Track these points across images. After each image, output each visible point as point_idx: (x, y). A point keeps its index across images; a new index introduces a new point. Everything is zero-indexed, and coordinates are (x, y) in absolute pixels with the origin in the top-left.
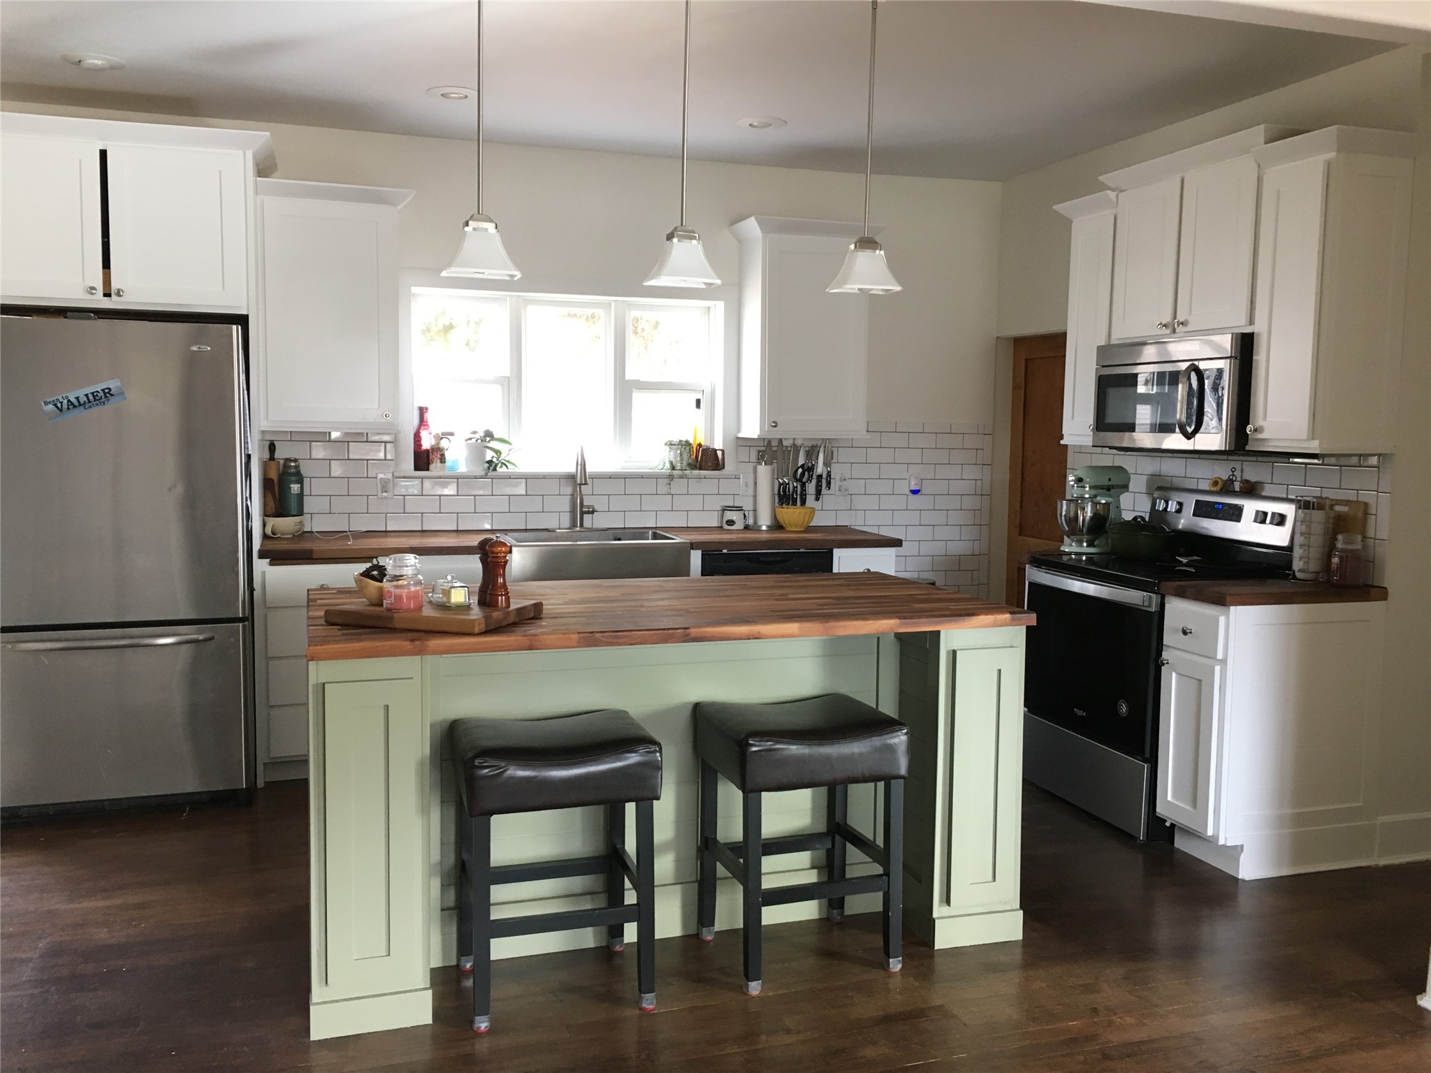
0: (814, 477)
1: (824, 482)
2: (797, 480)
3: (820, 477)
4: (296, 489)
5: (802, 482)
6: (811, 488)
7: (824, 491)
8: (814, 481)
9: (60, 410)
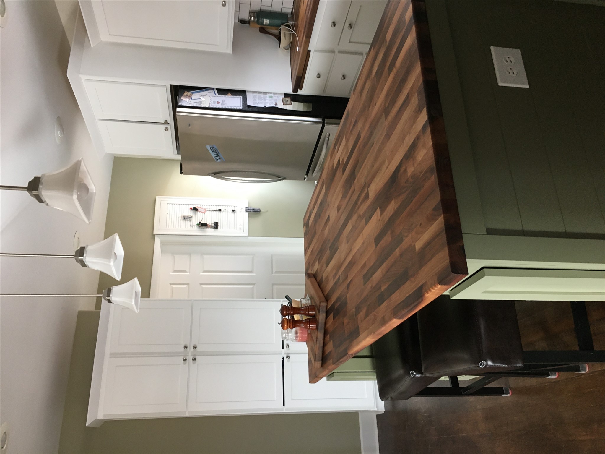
9: (220, 158)
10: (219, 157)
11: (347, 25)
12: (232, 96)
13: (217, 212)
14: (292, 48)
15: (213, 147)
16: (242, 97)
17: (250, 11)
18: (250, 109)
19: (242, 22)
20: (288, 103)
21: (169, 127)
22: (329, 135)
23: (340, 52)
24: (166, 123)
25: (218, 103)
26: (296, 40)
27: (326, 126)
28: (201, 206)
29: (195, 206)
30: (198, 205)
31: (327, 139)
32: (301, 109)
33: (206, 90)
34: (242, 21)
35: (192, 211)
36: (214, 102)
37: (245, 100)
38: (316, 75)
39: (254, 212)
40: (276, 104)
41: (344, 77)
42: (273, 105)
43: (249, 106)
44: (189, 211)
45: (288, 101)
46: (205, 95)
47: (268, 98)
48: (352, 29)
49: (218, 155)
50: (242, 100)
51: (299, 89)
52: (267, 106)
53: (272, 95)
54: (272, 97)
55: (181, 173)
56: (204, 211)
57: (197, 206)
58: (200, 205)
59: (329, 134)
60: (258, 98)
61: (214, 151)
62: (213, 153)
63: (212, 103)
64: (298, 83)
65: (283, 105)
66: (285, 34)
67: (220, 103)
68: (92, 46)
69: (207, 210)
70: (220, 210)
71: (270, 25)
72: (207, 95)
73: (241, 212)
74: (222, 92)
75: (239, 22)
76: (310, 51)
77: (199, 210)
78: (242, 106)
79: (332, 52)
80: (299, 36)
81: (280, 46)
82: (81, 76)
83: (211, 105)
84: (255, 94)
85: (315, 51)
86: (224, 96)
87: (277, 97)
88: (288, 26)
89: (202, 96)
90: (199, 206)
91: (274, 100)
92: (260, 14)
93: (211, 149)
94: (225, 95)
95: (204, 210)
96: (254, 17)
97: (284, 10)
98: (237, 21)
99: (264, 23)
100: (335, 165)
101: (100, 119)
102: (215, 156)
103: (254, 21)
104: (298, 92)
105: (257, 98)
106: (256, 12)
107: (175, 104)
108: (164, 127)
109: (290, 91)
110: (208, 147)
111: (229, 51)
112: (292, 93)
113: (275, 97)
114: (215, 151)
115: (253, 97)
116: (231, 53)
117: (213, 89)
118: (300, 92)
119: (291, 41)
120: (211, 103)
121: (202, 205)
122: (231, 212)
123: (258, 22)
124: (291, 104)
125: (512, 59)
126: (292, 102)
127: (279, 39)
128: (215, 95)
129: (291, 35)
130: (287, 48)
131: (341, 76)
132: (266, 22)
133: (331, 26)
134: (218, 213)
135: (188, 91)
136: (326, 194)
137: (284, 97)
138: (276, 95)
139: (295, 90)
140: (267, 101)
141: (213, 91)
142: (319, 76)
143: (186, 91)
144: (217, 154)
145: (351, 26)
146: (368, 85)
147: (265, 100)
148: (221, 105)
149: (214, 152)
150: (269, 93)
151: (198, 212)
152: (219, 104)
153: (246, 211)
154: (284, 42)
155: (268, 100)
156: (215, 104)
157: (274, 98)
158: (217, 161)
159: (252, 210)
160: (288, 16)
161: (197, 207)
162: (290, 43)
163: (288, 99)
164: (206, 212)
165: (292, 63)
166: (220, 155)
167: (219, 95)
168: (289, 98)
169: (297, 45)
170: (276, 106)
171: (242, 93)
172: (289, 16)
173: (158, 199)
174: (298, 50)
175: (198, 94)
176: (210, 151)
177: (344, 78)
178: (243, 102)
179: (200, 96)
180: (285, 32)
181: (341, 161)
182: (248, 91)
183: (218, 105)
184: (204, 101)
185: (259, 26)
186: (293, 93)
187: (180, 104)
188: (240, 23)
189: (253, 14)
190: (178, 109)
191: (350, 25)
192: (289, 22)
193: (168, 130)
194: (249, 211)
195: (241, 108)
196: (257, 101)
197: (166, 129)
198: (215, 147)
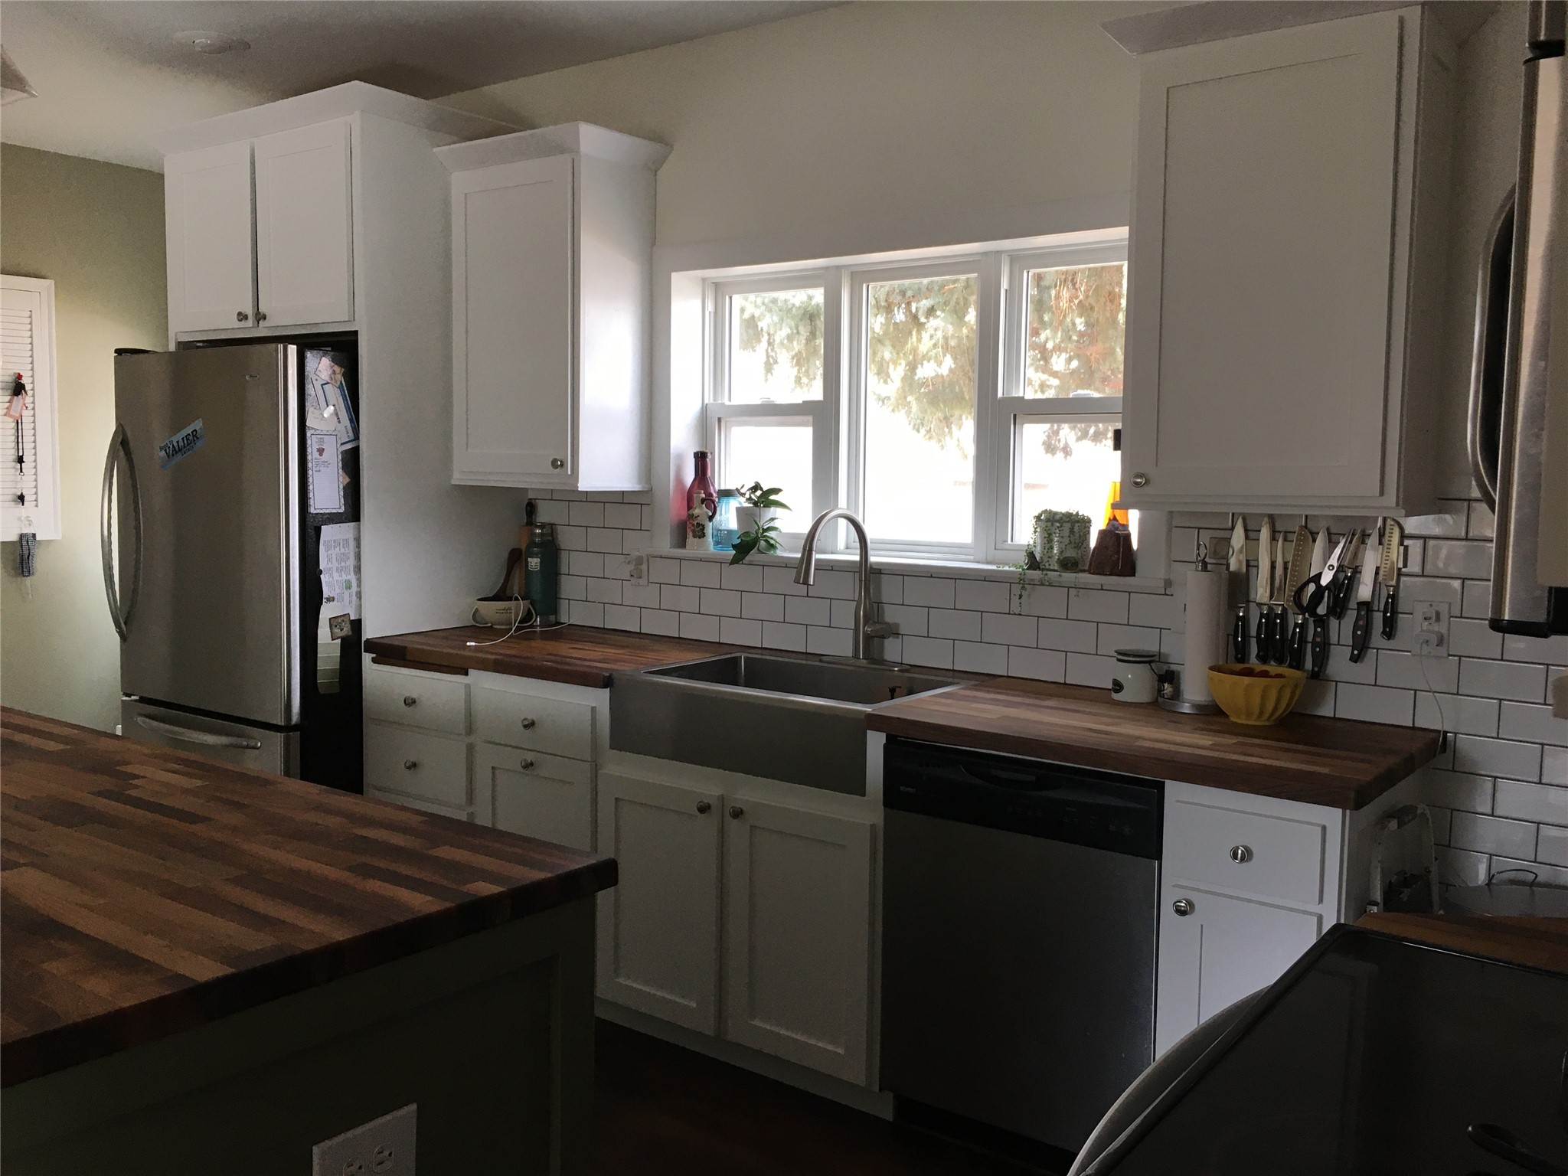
0: (1353, 604)
1: (1378, 618)
2: (1302, 610)
3: (1366, 606)
4: (533, 564)
5: (1313, 613)
6: (1342, 630)
7: (1377, 639)
8: (1351, 616)
9: (168, 456)
10: (173, 455)
11: (530, 757)
12: (341, 487)
13: (13, 451)
14: (478, 629)
15: (198, 438)
16: (342, 510)
17: (556, 525)
18: (311, 532)
19: (529, 508)
20: (337, 630)
21: (250, 323)
22: (255, 748)
23: (470, 748)
24: (260, 317)
25: (321, 451)
26: (492, 638)
27: (279, 737)
28: (30, 406)
29: (28, 387)
30: (33, 396)
31: (245, 743)
32: (321, 666)
33: (351, 421)
34: (531, 508)
35: (11, 379)
36: (321, 441)
37: (333, 518)
38: (415, 696)
39: (22, 556)
40: (330, 599)
41: (414, 766)
42: (326, 592)
43: (318, 531)
44: (11, 372)
45: (342, 630)
46: (338, 419)
47: (344, 577)
48: (522, 770)
49: (176, 453)
50: (334, 511)
51: (374, 655)
52: (322, 576)
53: (354, 588)
54: (349, 587)
55: (119, 352)
56: (12, 413)
57: (30, 393)
58: (33, 403)
59: (258, 748)
60: (342, 554)
61: (187, 440)
62: (183, 439)
63: (319, 436)
64: (391, 652)
65: (330, 619)
66: (509, 611)
67: (321, 455)
68: (435, 150)
69: (17, 423)
70: (20, 460)
71: (528, 573)
72: (339, 422)
73: (19, 519)
74: (352, 462)
75: (531, 499)
76: (466, 674)
77: (18, 400)
78: (315, 512)
79: (470, 729)
80: (503, 644)
81: (479, 600)
82: (357, 113)
83: (312, 432)
84: (352, 544)
85: (468, 687)
86: (340, 465)
87: (350, 602)
88: (528, 617)
89: (335, 410)
90: (29, 399)
91: (341, 595)
92: (550, 549)
93: (192, 432)
94: (343, 468)
95: (18, 415)
96: (542, 534)
97: (564, 604)
98: (531, 496)
99: (529, 559)
100: (129, 769)
101: (254, 150)
102: (175, 444)
103: (533, 534)
104: (367, 654)
105: (343, 550)
106: (553, 540)
107: (308, 342)
108: (249, 310)
109: (369, 632)
110: (198, 425)
111: (458, 478)
112: (364, 639)
113: (349, 596)
114: (188, 445)
115: (346, 541)
116: (453, 482)
117: (357, 437)
118: (367, 658)
119: (495, 627)
120: (318, 432)
121: (34, 409)
122: (16, 490)
123: (532, 544)
124: (333, 640)
125: (388, 1165)
126: (339, 640)
127: (496, 598)
128: (339, 442)
129: (507, 625)
130: (478, 618)
131: (413, 759)
132: (534, 563)
133: (525, 719)
134: (12, 454)
135: (344, 375)
136: (40, 754)
137: (352, 618)
138: (354, 597)
139: (373, 646)
140: (336, 576)
141: (352, 437)
142: (410, 702)
143: (343, 370)
144: (180, 450)
145: (528, 765)
146: (333, 822)
147: (340, 570)
148: (316, 459)
149: (185, 442)
150: (359, 580)
151: (9, 398)
152: (316, 454)
153: (21, 536)
154: (492, 610)
155: (340, 579)
156: (316, 442)
157: (347, 593)
158: (161, 448)
159: (26, 552)
160: (551, 616)
161: (26, 393)
162: (489, 625)
163: (347, 630)
164: (11, 420)
165: (440, 633)
166: (179, 457)
167: (342, 453)
168: (350, 633)
169: (480, 640)
170: (324, 600)
171: (353, 512)
172: (552, 618)
173: (47, 284)
174: (468, 644)
175: (341, 399)
176: (189, 430)
177: (409, 768)
178: (329, 514)
179: (334, 405)
180: (513, 611)
181: (135, 782)
182: (359, 525)
183: (315, 450)
184: (322, 414)
185: (524, 549)
186: (365, 641)
187: (308, 354)
188: (527, 502)
189: (550, 531)
190: (292, 349)
191: (532, 764)
192: (538, 619)
193: (240, 320)
194: (24, 543)
195: (312, 510)
196: (334, 552)
197: (242, 317)
198: (199, 443)
